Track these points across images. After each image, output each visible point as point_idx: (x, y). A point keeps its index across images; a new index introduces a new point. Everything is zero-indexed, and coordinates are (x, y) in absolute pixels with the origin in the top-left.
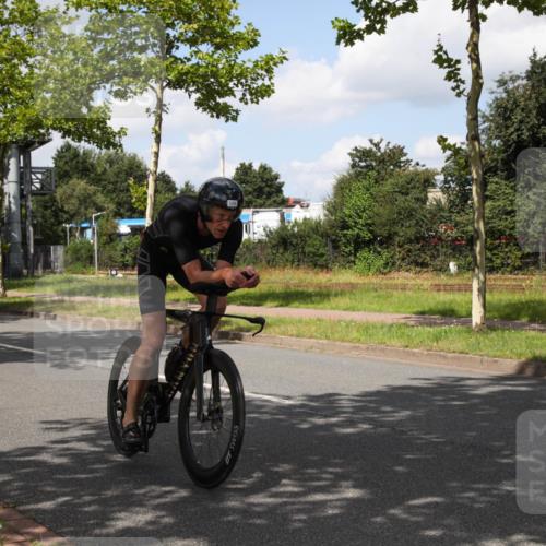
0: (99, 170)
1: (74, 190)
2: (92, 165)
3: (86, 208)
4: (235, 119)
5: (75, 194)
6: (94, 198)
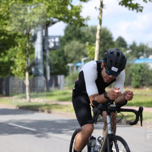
0: (87, 36)
1: (73, 46)
2: (84, 33)
3: (79, 56)
4: (141, 11)
5: (74, 48)
6: (83, 51)
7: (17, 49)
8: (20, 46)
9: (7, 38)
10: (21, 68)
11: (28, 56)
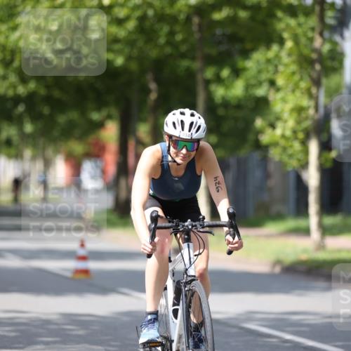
7: (277, 56)
8: (289, 44)
9: (243, 14)
10: (291, 123)
11: (317, 83)
